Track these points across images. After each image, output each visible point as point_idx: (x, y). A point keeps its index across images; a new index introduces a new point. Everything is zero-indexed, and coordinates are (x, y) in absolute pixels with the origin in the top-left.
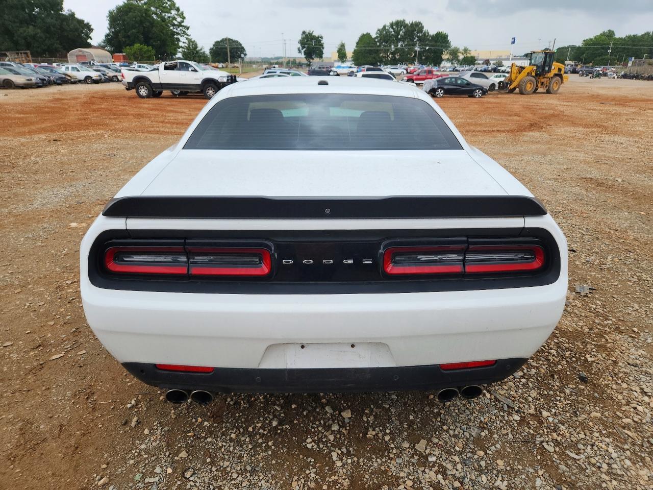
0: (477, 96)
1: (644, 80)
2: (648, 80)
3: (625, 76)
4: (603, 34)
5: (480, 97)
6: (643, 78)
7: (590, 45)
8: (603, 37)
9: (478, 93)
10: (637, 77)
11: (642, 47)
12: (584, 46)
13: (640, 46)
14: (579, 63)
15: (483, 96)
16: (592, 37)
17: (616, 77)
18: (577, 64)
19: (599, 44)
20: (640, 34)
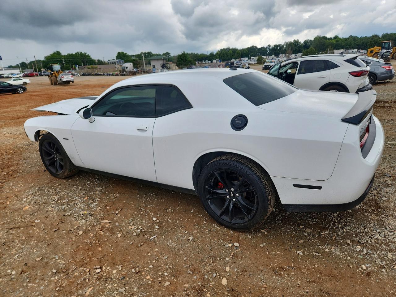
0: (20, 93)
1: (94, 76)
2: (96, 76)
3: (84, 75)
4: (54, 53)
5: (23, 93)
6: (93, 75)
7: (49, 59)
8: (55, 55)
9: (20, 90)
10: (90, 75)
11: (78, 60)
12: (46, 60)
13: (77, 59)
14: (47, 69)
15: (24, 92)
16: (49, 55)
17: (80, 75)
18: (47, 70)
19: (54, 58)
20: (74, 53)
